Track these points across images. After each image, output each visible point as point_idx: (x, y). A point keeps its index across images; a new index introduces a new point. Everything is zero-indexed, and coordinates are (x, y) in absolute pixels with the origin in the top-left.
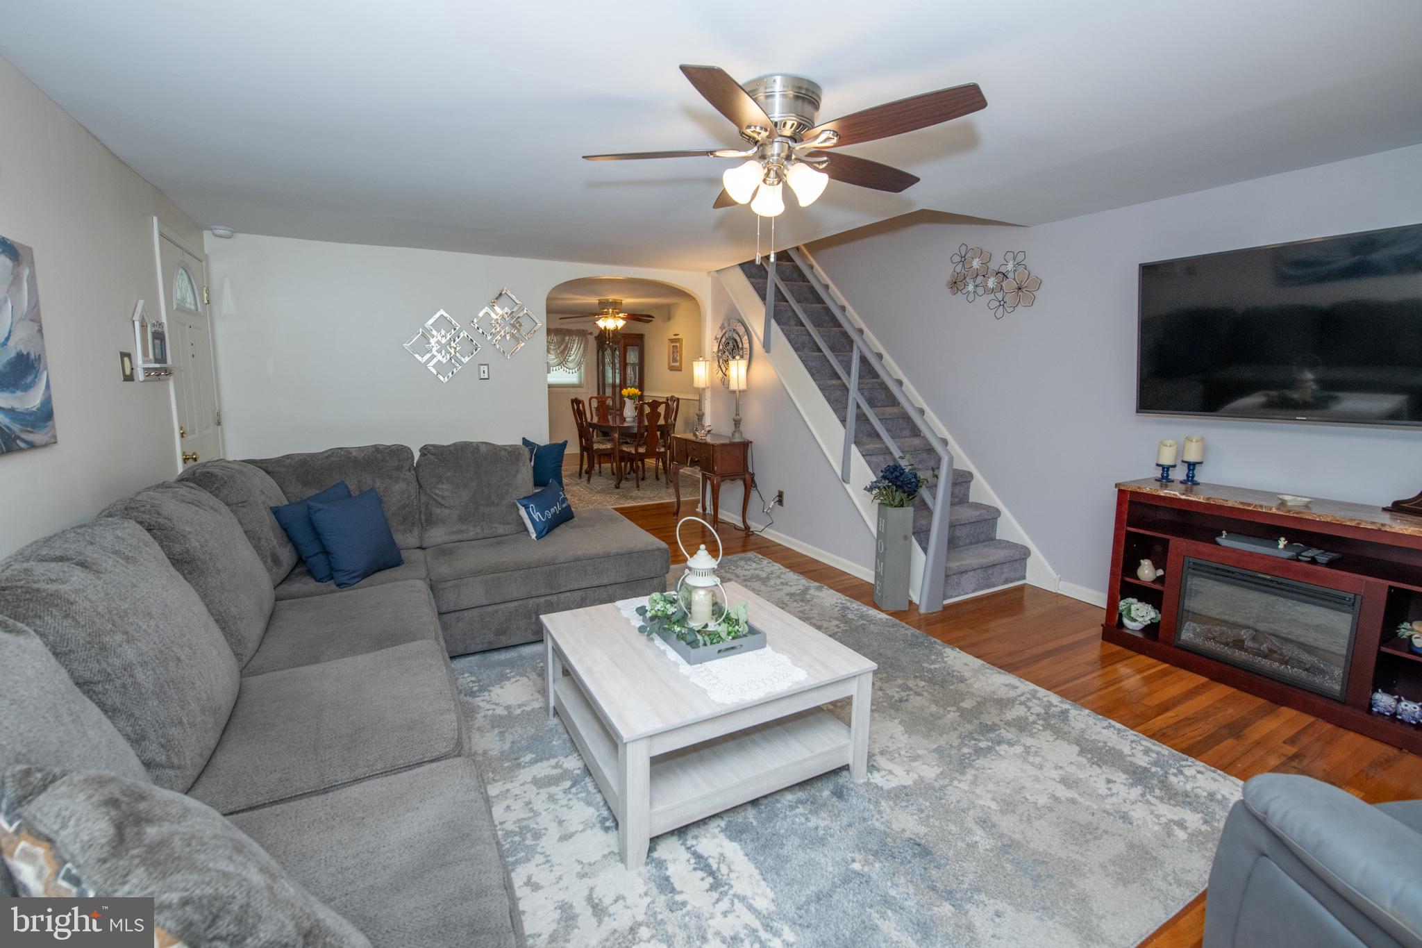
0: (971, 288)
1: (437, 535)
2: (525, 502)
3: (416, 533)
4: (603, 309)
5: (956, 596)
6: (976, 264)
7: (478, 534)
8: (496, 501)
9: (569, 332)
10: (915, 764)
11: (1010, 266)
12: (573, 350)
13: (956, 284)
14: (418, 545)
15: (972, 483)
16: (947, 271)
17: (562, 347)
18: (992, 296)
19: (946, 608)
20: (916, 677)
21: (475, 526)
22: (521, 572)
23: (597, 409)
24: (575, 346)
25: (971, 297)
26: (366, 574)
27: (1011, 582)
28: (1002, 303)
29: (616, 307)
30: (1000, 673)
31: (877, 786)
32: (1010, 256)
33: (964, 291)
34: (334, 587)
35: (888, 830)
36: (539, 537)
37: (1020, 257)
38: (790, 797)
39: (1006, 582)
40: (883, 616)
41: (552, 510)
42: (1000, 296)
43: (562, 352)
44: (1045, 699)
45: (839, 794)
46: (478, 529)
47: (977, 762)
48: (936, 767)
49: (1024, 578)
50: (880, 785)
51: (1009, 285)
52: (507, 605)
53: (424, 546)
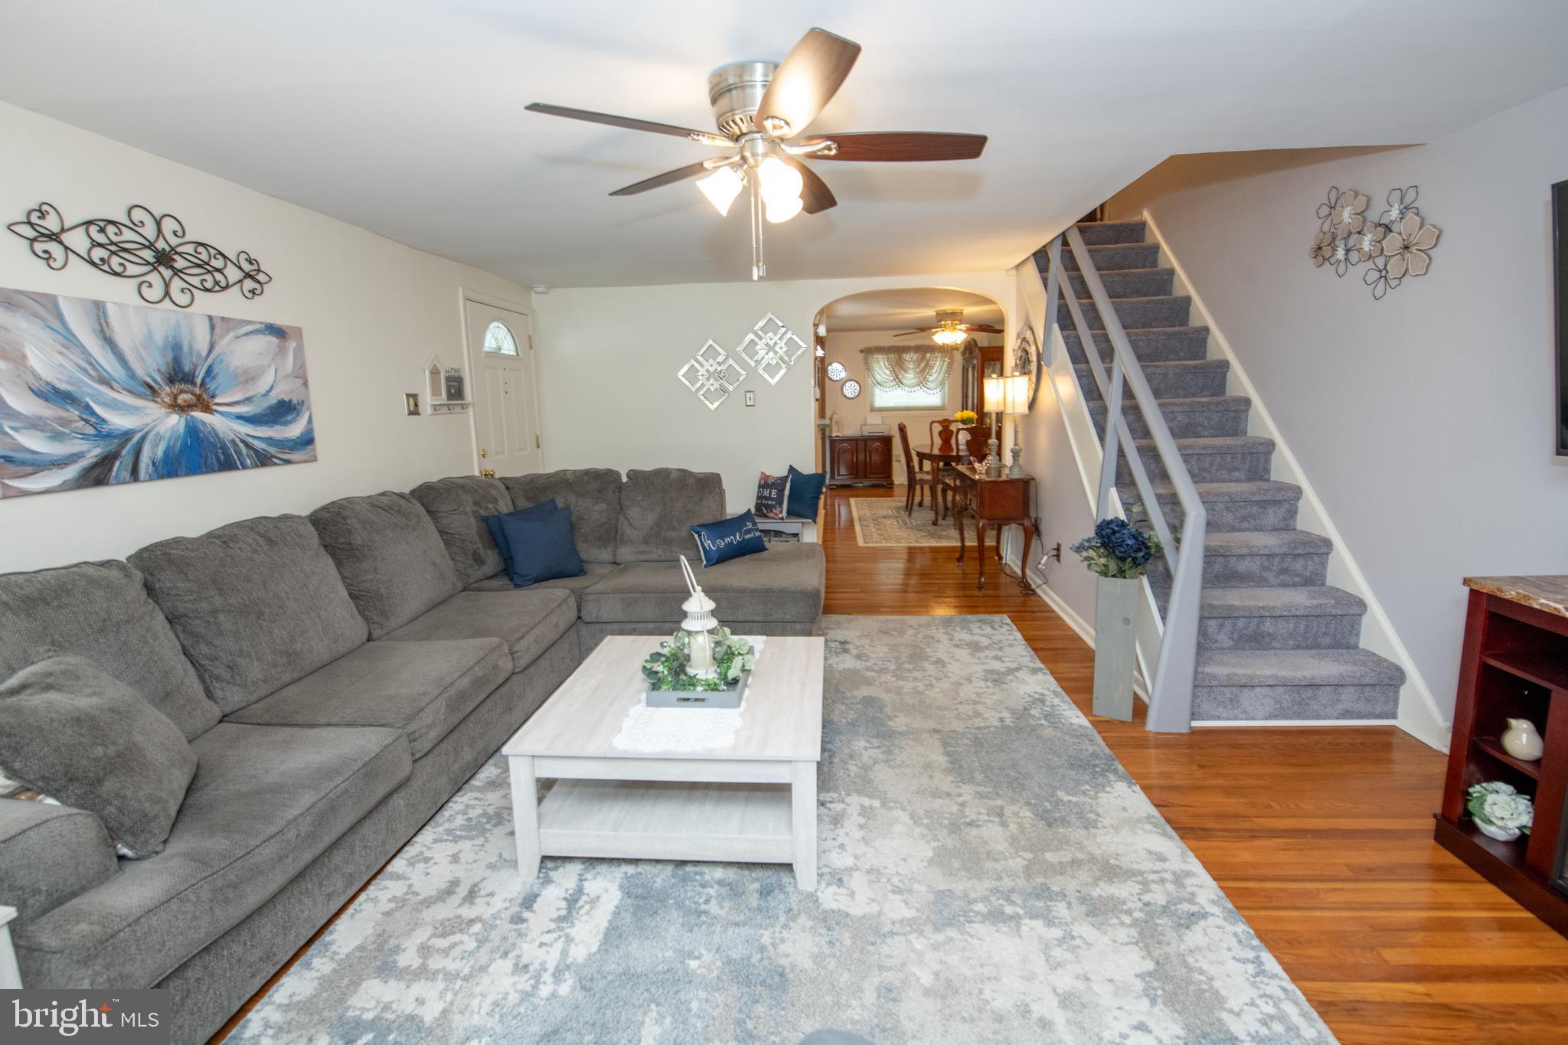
0: (1340, 253)
1: (626, 553)
2: (699, 529)
3: (610, 549)
4: (944, 319)
5: (1229, 719)
6: (1347, 215)
7: (660, 556)
8: (677, 526)
9: (906, 349)
10: (891, 896)
11: (1395, 213)
12: (935, 368)
13: (1320, 252)
14: (612, 560)
15: (1331, 557)
16: (1309, 232)
17: (923, 365)
18: (1370, 264)
19: (1195, 732)
20: (1028, 804)
21: (657, 549)
22: (657, 595)
23: (940, 433)
24: (938, 363)
25: (1341, 269)
26: (538, 580)
27: (1352, 717)
28: (1383, 274)
29: (955, 316)
30: (1164, 834)
31: (817, 901)
32: (1397, 195)
33: (1333, 260)
34: (512, 586)
35: (770, 948)
36: (705, 566)
37: (1410, 196)
38: (719, 873)
39: (1346, 715)
40: (1084, 721)
41: (728, 540)
42: (1380, 262)
43: (923, 371)
44: (1189, 889)
45: (765, 892)
46: (660, 552)
47: (974, 925)
48: (914, 910)
49: (1394, 716)
50: (820, 901)
51: (1392, 243)
52: (644, 625)
53: (618, 561)
